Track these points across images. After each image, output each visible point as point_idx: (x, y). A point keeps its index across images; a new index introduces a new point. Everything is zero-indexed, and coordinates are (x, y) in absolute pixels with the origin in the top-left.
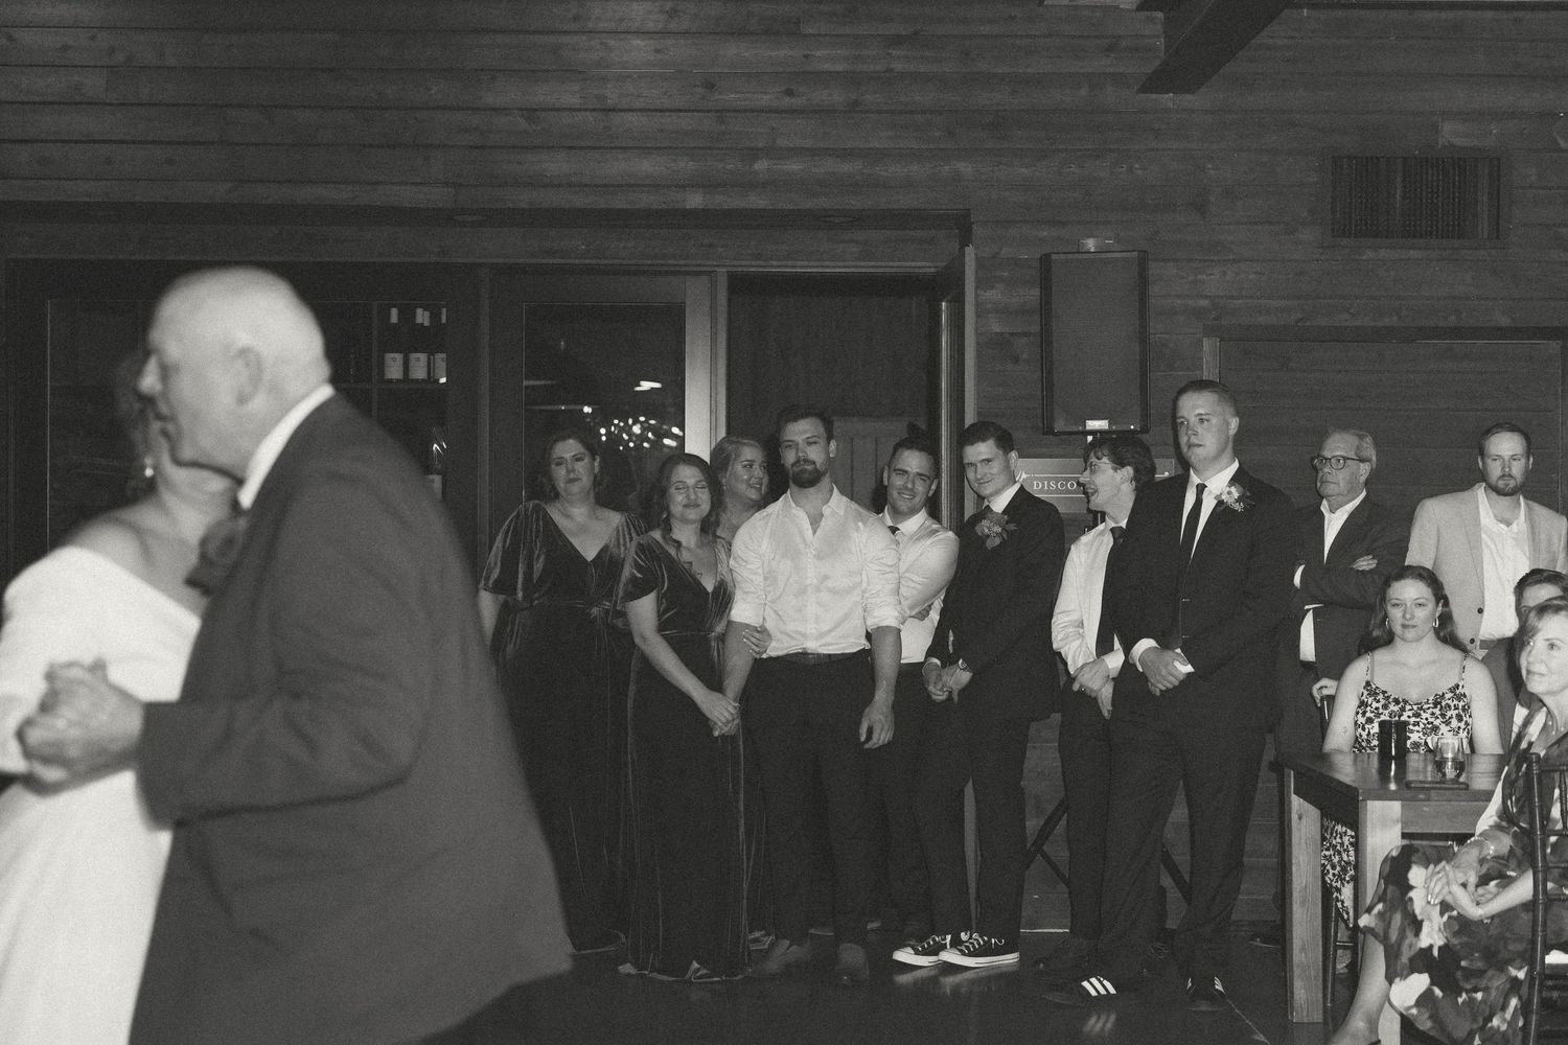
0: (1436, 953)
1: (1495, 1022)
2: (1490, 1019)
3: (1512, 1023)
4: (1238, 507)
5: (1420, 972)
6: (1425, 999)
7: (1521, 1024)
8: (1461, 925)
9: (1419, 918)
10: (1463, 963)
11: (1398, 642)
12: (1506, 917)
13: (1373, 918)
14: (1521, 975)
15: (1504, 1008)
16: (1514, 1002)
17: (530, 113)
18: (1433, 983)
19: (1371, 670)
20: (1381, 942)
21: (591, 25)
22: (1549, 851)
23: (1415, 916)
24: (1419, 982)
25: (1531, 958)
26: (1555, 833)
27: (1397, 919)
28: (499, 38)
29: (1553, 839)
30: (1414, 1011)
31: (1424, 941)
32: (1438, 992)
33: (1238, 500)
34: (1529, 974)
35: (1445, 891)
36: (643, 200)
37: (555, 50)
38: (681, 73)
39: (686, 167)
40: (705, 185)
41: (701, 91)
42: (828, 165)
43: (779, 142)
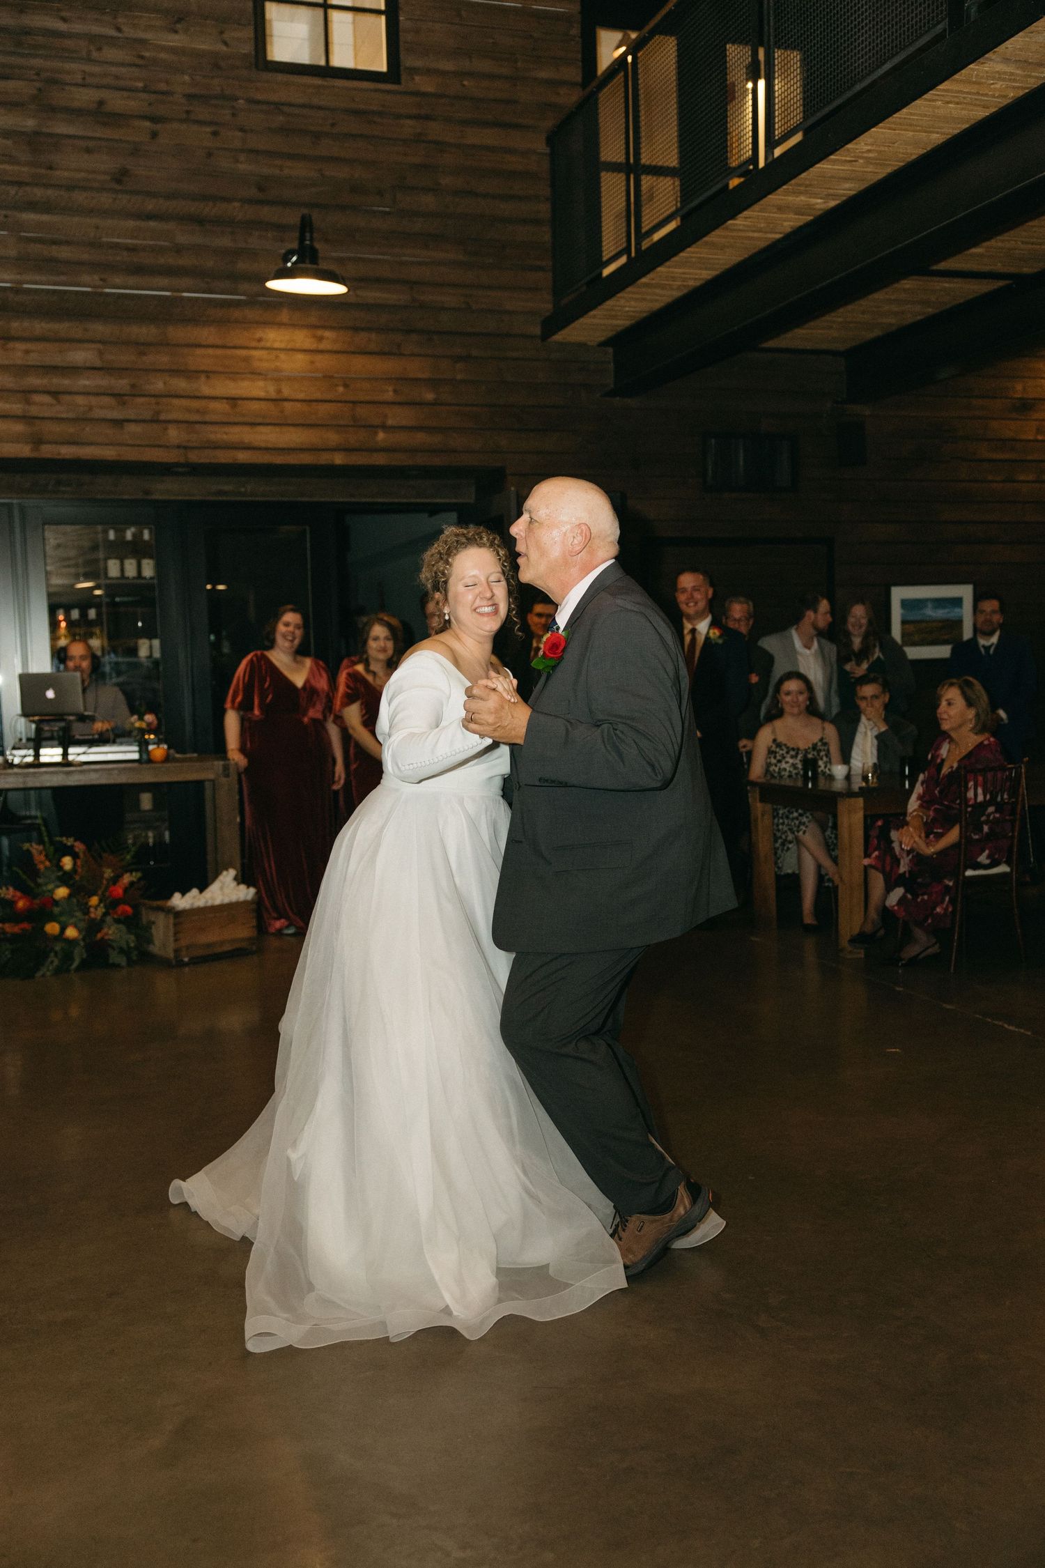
0: (907, 875)
1: (938, 910)
2: (934, 908)
3: (946, 909)
4: (720, 641)
5: (899, 887)
6: (902, 901)
7: (950, 909)
8: (918, 858)
9: (899, 857)
10: (919, 880)
11: (786, 715)
12: (943, 853)
13: (872, 860)
14: (951, 884)
15: (942, 902)
16: (947, 899)
17: (233, 400)
18: (906, 891)
19: (774, 732)
20: (880, 872)
21: (268, 345)
22: (968, 816)
23: (896, 856)
24: (899, 892)
25: (957, 873)
26: (970, 806)
27: (888, 860)
28: (210, 351)
29: (969, 809)
30: (896, 908)
31: (902, 869)
32: (909, 896)
33: (720, 637)
34: (956, 884)
35: (912, 842)
36: (306, 459)
37: (247, 359)
38: (328, 377)
39: (333, 438)
40: (346, 450)
41: (341, 389)
42: (421, 438)
43: (390, 422)
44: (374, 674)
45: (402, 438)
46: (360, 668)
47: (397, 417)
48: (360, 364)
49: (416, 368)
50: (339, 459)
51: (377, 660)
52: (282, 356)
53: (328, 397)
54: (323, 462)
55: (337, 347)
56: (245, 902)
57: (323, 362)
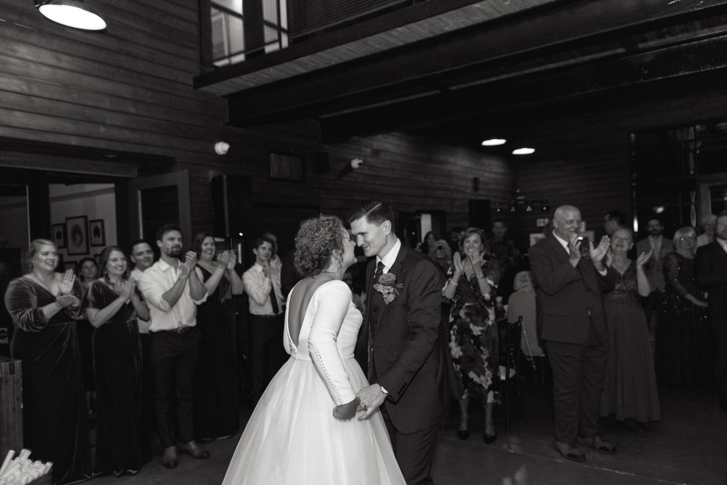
36: (51, 138)
37: (4, 63)
38: (65, 85)
39: (69, 126)
40: (79, 136)
41: (75, 95)
42: (127, 134)
43: (108, 122)
44: (113, 284)
45: (116, 133)
46: (102, 280)
47: (112, 118)
48: (87, 81)
49: (123, 90)
50: (74, 141)
51: (115, 275)
52: (33, 66)
53: (65, 98)
54: (62, 142)
55: (70, 67)
56: (44, 476)
57: (61, 74)
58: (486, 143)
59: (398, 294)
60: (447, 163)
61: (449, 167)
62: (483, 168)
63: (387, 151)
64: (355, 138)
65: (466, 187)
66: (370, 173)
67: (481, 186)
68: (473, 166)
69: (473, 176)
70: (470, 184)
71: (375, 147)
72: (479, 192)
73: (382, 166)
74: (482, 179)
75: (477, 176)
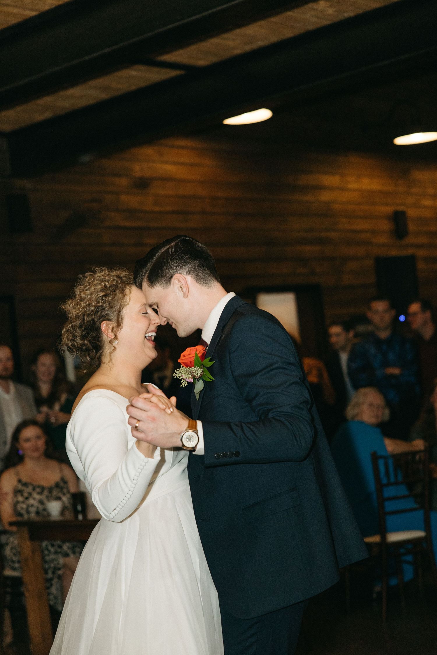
58: (401, 141)
59: (213, 379)
60: (320, 188)
61: (325, 197)
62: (415, 190)
63: (167, 179)
64: (85, 158)
65: (374, 232)
66: (128, 224)
67: (412, 227)
68: (390, 188)
69: (390, 209)
70: (386, 226)
71: (137, 174)
72: (410, 240)
73: (157, 209)
74: (411, 213)
75: (401, 208)
